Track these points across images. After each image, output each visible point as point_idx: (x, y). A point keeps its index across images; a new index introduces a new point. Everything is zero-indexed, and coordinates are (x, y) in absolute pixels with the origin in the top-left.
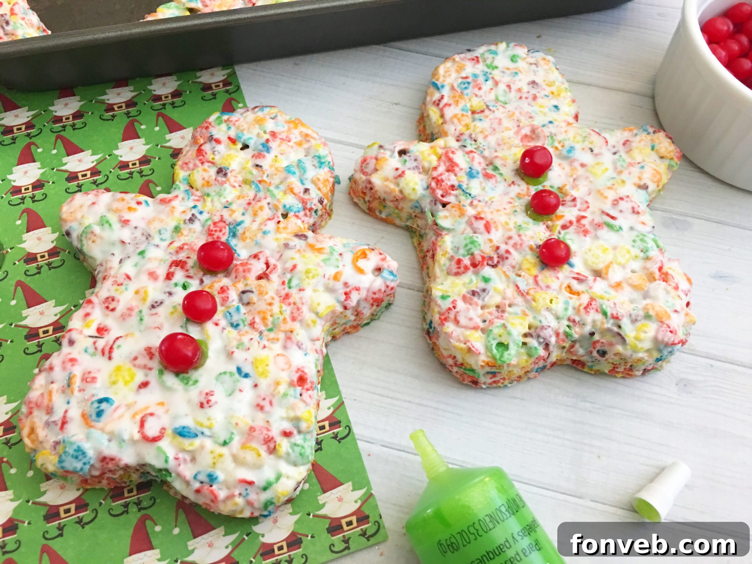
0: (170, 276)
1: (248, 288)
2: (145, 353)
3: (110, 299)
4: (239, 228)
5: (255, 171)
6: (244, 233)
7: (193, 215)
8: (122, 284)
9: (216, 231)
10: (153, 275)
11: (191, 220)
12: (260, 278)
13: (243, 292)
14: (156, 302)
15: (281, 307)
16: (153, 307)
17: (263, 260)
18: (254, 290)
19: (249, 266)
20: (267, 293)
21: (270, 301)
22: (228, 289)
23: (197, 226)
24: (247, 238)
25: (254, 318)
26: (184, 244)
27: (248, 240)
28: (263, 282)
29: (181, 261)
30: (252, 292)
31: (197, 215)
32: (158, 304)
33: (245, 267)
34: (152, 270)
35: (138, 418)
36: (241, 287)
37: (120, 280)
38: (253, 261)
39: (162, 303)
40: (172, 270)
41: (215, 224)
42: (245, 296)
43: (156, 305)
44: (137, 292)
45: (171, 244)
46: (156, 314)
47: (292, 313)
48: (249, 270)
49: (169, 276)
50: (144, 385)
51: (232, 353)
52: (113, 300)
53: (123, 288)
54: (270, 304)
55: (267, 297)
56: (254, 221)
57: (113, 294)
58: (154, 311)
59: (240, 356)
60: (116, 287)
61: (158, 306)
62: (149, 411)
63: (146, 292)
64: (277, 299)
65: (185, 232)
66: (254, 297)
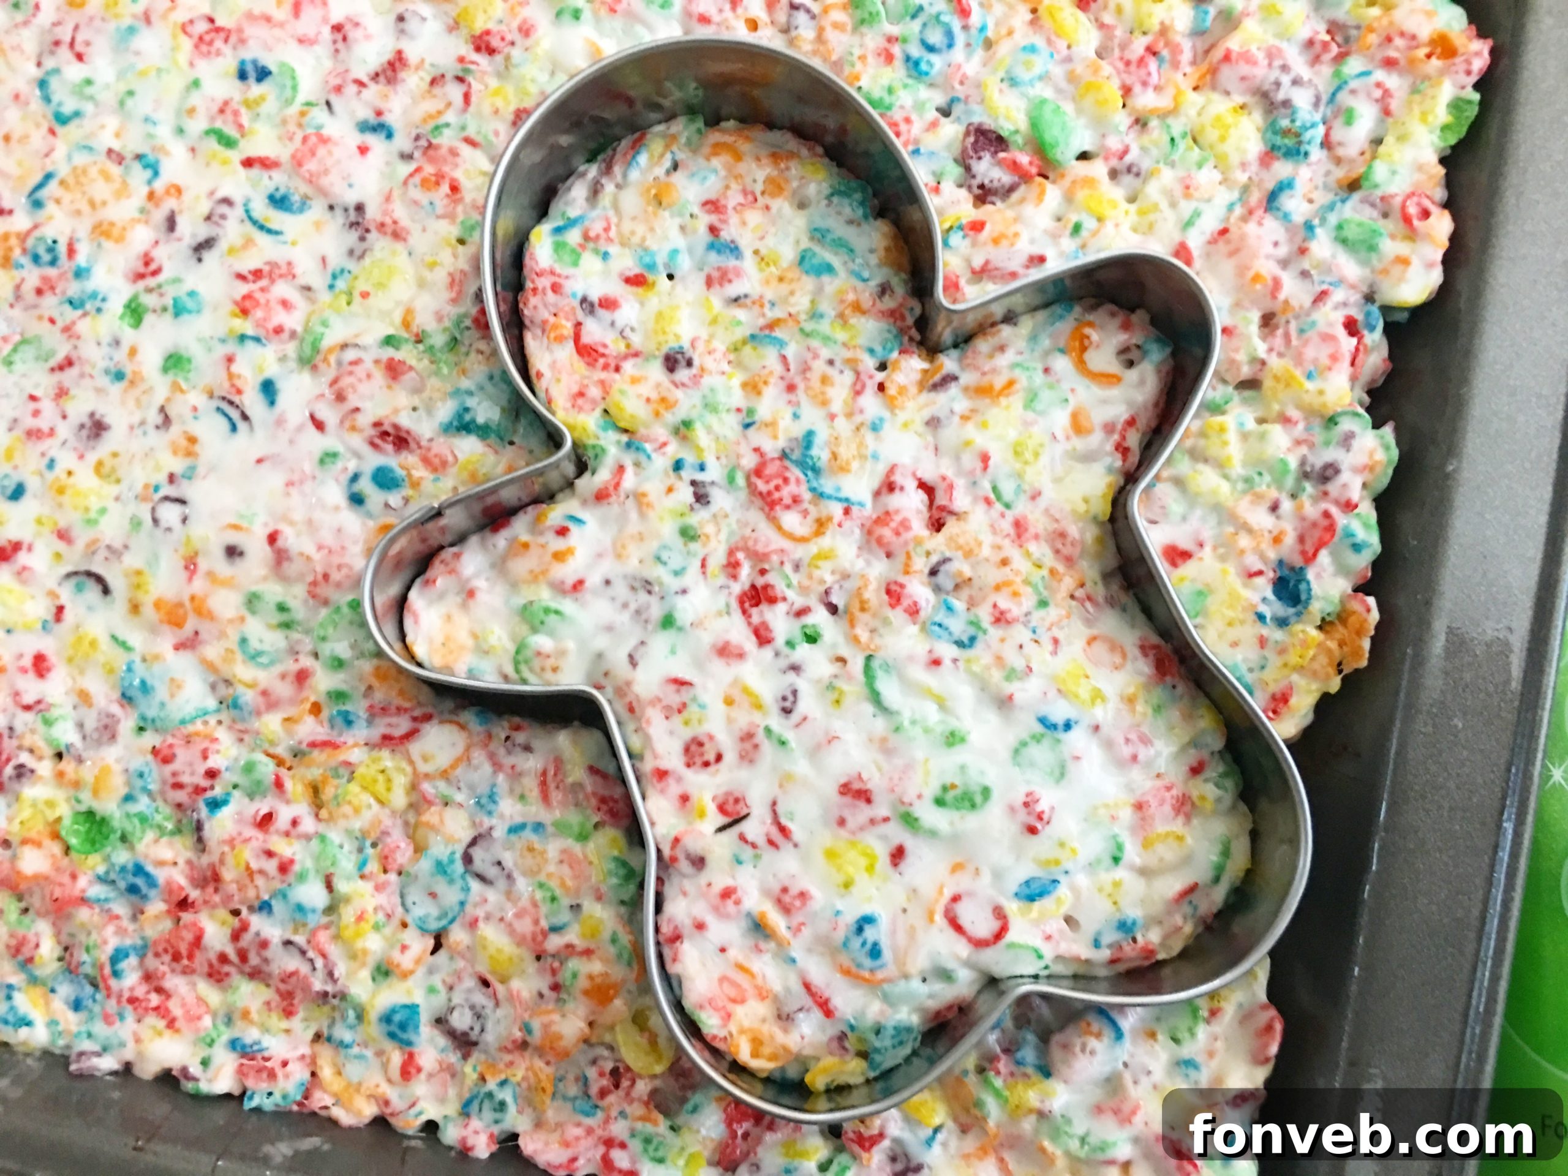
0: (762, 632)
1: (934, 559)
2: (848, 800)
3: (693, 748)
4: (815, 452)
5: (741, 314)
6: (835, 456)
7: (693, 483)
8: (684, 705)
9: (777, 488)
10: (726, 651)
11: (701, 498)
12: (937, 525)
13: (933, 572)
14: (784, 699)
15: (1028, 555)
16: (787, 711)
17: (911, 485)
18: (948, 554)
19: (898, 518)
20: (980, 544)
21: (998, 557)
22: (902, 586)
23: (721, 499)
24: (848, 463)
25: (995, 606)
26: (731, 553)
27: (855, 465)
28: (951, 526)
29: (753, 587)
30: (946, 560)
31: (700, 477)
32: (791, 698)
33: (893, 525)
34: (720, 644)
35: (939, 918)
36: (921, 564)
37: (674, 698)
38: (895, 501)
39: (795, 693)
40: (756, 619)
41: (758, 472)
42: (941, 578)
43: (788, 704)
44: (729, 702)
45: (703, 565)
46: (805, 719)
47: (1057, 552)
48: (905, 525)
49: (762, 636)
50: (898, 855)
51: (1010, 697)
52: (701, 744)
53: (693, 709)
54: (1005, 562)
55: (986, 551)
56: (832, 417)
57: (687, 734)
58: (795, 717)
59: (1026, 692)
60: (677, 720)
61: (794, 702)
62: (948, 894)
63: (746, 691)
64: (1006, 543)
65: (710, 529)
66: (961, 566)
